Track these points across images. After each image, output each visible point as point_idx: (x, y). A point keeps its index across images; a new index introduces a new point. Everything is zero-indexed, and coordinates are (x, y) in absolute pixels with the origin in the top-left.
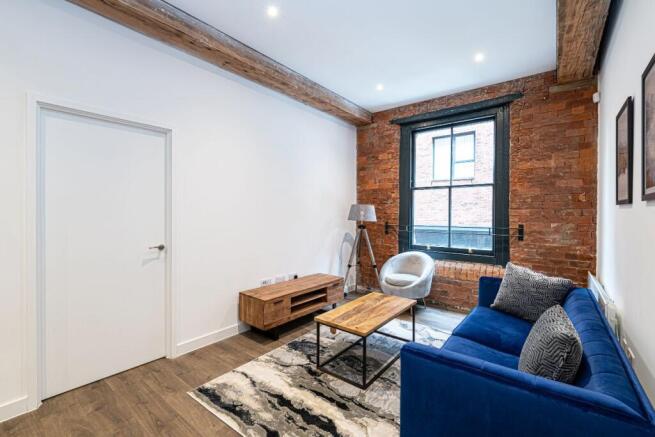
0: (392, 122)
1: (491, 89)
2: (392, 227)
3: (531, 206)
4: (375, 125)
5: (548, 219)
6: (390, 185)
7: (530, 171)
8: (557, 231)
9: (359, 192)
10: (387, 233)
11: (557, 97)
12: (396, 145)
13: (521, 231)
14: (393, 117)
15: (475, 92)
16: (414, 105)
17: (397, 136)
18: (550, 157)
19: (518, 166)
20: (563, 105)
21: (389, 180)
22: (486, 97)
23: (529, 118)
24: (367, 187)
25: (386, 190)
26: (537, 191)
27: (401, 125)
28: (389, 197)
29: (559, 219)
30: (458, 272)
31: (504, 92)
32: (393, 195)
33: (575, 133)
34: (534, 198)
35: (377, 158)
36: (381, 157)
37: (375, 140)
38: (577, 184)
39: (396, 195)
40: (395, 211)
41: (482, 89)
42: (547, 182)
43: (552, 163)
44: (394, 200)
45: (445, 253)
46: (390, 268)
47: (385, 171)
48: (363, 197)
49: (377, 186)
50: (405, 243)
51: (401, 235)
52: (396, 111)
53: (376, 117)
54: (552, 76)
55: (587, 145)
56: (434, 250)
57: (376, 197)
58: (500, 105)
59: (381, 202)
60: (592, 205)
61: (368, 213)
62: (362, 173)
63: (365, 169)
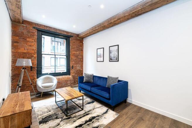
0: (34, 28)
1: (67, 32)
2: (34, 68)
3: (74, 61)
4: (25, 25)
5: (77, 64)
6: (33, 52)
7: (74, 54)
8: (78, 66)
9: (13, 52)
10: (31, 70)
11: (79, 40)
12: (36, 37)
13: (73, 66)
14: (34, 26)
16: (44, 26)
17: (36, 34)
18: (77, 51)
19: (72, 52)
20: (79, 42)
21: (33, 50)
22: (66, 34)
23: (74, 42)
24: (19, 51)
25: (31, 54)
26: (75, 58)
27: (39, 30)
28: (32, 56)
29: (79, 64)
31: (69, 34)
32: (35, 56)
34: (75, 59)
35: (26, 40)
36: (28, 39)
37: (25, 32)
38: (81, 57)
39: (36, 55)
40: (36, 62)
41: (65, 31)
42: (77, 56)
43: (78, 53)
44: (35, 57)
45: (55, 74)
46: (40, 82)
47: (30, 46)
48: (16, 55)
49: (26, 51)
50: (39, 73)
51: (37, 71)
52: (36, 24)
53: (25, 22)
54: (78, 35)
55: (82, 50)
56: (51, 74)
57: (25, 56)
58: (67, 37)
59: (28, 58)
60: (83, 61)
61: (28, 62)
62: (15, 44)
63: (18, 43)
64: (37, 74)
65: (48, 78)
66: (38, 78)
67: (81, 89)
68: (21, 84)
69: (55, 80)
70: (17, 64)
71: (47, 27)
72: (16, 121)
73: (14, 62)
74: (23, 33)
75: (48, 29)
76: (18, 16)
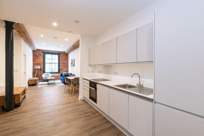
0: (42, 52)
1: (58, 51)
3: (63, 66)
5: (64, 68)
6: (41, 62)
9: (33, 63)
10: (40, 70)
11: (65, 55)
12: (42, 56)
13: (61, 69)
15: (56, 51)
16: (46, 50)
17: (42, 54)
18: (64, 61)
19: (61, 61)
21: (41, 61)
23: (62, 56)
24: (36, 62)
27: (44, 53)
28: (41, 64)
30: (56, 75)
31: (59, 52)
33: (67, 59)
36: (39, 57)
37: (38, 54)
38: (67, 64)
39: (42, 64)
40: (42, 67)
42: (64, 64)
45: (52, 73)
46: (44, 76)
47: (40, 60)
48: (34, 64)
49: (38, 62)
50: (44, 72)
51: (43, 71)
52: (42, 50)
53: (37, 50)
54: (64, 52)
55: (67, 60)
56: (49, 73)
57: (38, 64)
58: (59, 54)
59: (39, 65)
60: (68, 66)
61: (39, 67)
62: (34, 60)
63: (35, 59)
64: (43, 72)
65: (48, 74)
66: (43, 74)
67: (61, 80)
68: (36, 75)
69: (50, 75)
70: (35, 68)
71: (47, 50)
72: (33, 82)
73: (34, 67)
74: (37, 55)
75: (48, 51)
76: (34, 49)
